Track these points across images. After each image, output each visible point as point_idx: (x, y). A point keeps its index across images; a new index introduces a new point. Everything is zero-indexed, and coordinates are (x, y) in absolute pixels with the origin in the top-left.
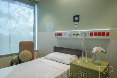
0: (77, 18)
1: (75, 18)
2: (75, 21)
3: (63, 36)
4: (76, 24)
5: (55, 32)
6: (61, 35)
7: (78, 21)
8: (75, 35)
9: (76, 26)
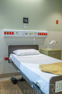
0: (26, 20)
1: (25, 20)
2: (24, 22)
3: (15, 35)
4: (26, 25)
5: (4, 30)
6: (13, 33)
7: (27, 23)
8: (27, 34)
9: (26, 27)
